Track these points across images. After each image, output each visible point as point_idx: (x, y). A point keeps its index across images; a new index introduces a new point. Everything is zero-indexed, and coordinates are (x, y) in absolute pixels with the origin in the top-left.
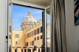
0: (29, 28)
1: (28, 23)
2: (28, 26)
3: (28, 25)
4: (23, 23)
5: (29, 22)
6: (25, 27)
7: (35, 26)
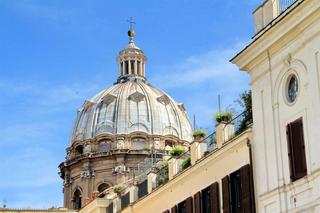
0: (132, 191)
1: (122, 145)
2: (123, 168)
3: (120, 160)
4: (80, 149)
5: (125, 137)
6: (99, 180)
7: (175, 165)
